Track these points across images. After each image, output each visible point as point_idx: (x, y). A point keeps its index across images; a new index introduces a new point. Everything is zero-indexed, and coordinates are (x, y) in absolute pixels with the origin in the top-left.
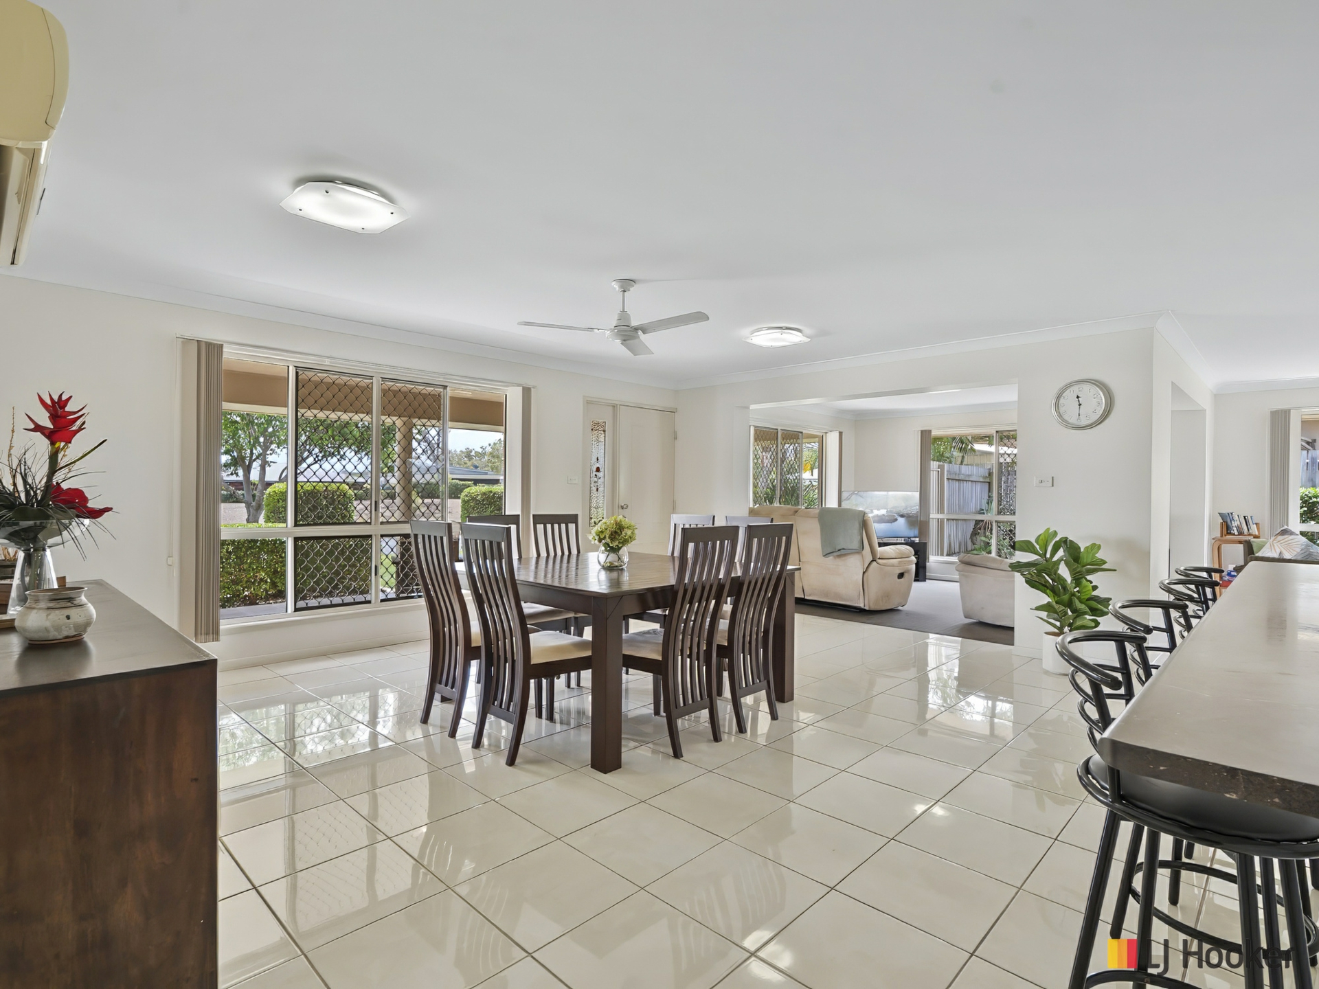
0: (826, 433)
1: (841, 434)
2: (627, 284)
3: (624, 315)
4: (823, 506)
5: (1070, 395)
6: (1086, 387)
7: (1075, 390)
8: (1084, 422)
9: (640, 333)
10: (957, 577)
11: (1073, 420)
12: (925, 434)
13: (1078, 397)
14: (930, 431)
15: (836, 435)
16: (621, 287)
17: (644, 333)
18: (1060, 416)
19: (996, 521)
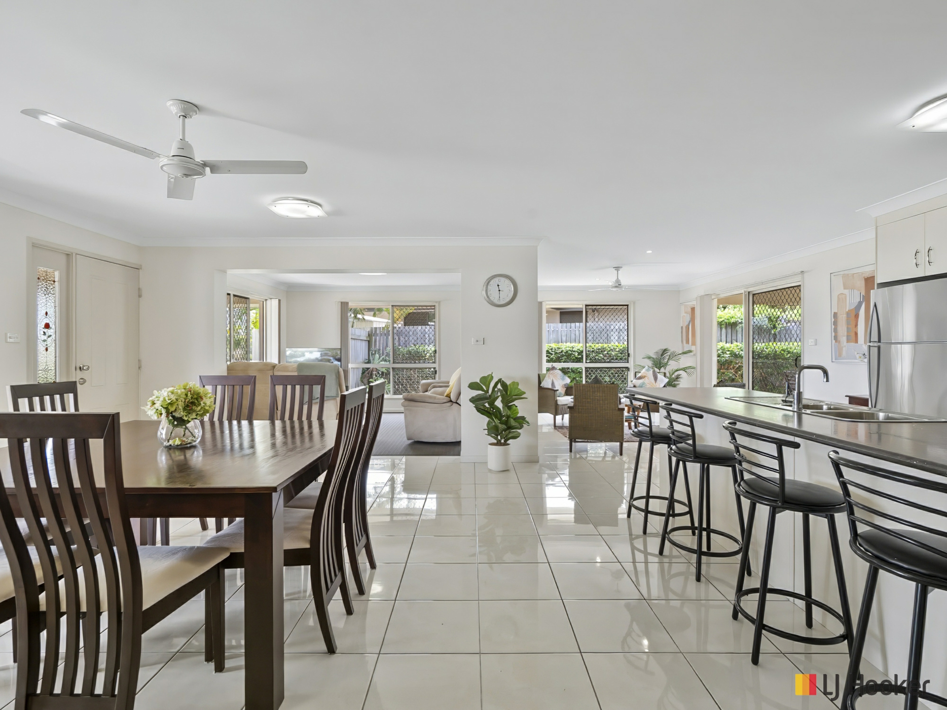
0: (266, 300)
1: (279, 301)
2: (189, 109)
3: (184, 145)
4: (265, 361)
5: (494, 282)
6: (502, 279)
7: (496, 280)
8: (502, 302)
9: (208, 169)
10: (402, 409)
11: (496, 301)
12: (344, 305)
13: (498, 286)
14: (347, 303)
15: (275, 303)
16: (184, 110)
17: (212, 172)
18: (488, 297)
19: (393, 368)
